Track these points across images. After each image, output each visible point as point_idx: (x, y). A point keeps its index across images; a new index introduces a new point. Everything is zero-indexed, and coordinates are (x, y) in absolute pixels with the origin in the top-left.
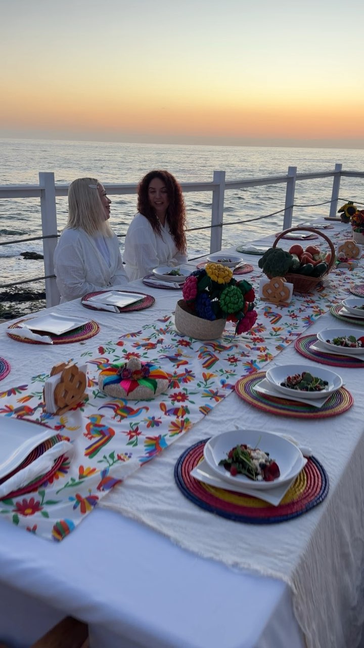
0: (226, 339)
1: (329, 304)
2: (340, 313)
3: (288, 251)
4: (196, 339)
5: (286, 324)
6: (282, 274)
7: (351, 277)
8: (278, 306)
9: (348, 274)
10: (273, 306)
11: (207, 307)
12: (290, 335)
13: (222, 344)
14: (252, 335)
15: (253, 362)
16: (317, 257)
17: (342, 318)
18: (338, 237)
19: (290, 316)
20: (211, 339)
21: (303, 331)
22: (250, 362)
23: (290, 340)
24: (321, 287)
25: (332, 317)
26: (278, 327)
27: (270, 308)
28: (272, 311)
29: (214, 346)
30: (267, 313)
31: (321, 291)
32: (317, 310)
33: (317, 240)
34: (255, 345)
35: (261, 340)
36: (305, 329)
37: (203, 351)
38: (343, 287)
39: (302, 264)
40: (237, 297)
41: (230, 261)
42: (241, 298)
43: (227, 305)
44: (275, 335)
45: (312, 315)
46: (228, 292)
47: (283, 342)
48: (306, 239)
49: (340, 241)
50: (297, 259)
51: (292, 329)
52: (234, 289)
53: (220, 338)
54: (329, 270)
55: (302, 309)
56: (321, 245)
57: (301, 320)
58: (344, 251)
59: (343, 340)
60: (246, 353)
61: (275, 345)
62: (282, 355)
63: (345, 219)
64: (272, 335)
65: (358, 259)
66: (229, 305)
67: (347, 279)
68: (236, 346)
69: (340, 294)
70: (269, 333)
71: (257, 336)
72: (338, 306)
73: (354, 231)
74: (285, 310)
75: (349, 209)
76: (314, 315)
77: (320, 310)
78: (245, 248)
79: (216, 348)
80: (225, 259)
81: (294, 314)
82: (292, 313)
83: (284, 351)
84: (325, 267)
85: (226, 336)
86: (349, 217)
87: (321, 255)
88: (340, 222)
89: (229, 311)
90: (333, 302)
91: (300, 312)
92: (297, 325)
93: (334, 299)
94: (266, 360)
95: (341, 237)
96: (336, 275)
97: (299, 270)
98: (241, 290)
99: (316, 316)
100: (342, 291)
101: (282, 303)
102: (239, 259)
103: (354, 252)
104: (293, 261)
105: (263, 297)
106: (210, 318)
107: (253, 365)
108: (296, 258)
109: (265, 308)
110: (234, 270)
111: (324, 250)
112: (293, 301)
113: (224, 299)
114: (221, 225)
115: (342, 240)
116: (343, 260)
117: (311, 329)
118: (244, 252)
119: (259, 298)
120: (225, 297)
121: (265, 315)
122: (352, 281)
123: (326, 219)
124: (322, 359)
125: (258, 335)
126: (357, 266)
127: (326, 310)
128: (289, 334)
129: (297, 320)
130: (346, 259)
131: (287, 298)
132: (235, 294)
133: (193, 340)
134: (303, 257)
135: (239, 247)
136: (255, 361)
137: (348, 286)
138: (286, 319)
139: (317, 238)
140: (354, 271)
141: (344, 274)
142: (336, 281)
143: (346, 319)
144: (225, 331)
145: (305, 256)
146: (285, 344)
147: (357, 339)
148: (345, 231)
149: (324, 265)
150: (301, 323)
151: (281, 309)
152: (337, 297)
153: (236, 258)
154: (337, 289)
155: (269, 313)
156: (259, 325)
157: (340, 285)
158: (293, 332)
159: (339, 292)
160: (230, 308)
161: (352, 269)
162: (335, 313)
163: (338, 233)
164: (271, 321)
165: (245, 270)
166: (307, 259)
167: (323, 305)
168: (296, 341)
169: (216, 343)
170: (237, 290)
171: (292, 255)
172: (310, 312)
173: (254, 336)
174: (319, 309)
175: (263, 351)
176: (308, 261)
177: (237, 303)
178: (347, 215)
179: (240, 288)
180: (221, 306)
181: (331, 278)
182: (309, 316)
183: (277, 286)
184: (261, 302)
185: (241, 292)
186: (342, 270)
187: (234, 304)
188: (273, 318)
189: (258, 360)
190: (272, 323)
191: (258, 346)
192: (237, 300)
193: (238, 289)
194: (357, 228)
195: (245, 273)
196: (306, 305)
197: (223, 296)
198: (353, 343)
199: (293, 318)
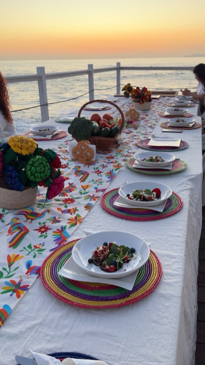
0: (39, 204)
1: (124, 158)
2: (134, 166)
3: (89, 119)
4: (9, 210)
5: (93, 180)
6: (86, 138)
7: (136, 134)
8: (85, 165)
9: (135, 132)
10: (82, 165)
11: (14, 180)
12: (96, 192)
13: (35, 211)
14: (64, 196)
15: (63, 229)
16: (111, 122)
17: (136, 170)
18: (124, 107)
19: (96, 172)
20: (24, 206)
21: (107, 186)
22: (60, 229)
23: (97, 197)
24: (117, 144)
25: (128, 170)
26: (87, 185)
27: (79, 167)
28: (81, 169)
29: (26, 214)
30: (77, 172)
31: (117, 148)
32: (116, 164)
33: (110, 110)
34: (66, 207)
35: (72, 201)
36: (108, 183)
37: (14, 223)
38: (132, 143)
39: (101, 129)
40: (43, 166)
41: (49, 130)
42: (47, 166)
43: (34, 175)
44: (84, 194)
45: (113, 170)
46: (33, 162)
47: (90, 200)
48: (104, 109)
49: (125, 109)
50: (97, 125)
51: (98, 185)
52: (39, 159)
53: (34, 203)
54: (121, 131)
55: (105, 165)
56: (113, 113)
57: (105, 175)
58: (129, 115)
59: (141, 193)
60: (57, 218)
61: (84, 204)
62: (91, 214)
63: (126, 95)
64: (81, 193)
65: (139, 121)
66: (36, 174)
67: (134, 136)
68: (49, 211)
69: (131, 148)
70: (78, 192)
71: (69, 197)
72: (131, 159)
73: (134, 102)
74: (92, 167)
75: (128, 88)
76: (115, 169)
77: (118, 165)
78: (61, 119)
79: (28, 216)
80: (45, 129)
81: (98, 171)
82: (97, 170)
83: (92, 210)
84: (118, 129)
85: (40, 201)
86: (129, 94)
87: (114, 120)
88: (124, 98)
89: (36, 180)
90: (127, 156)
91: (103, 168)
92: (102, 181)
93: (127, 153)
94: (76, 224)
95: (126, 106)
96: (127, 134)
97: (99, 133)
98: (46, 158)
99: (116, 170)
100: (132, 146)
101: (88, 162)
102: (55, 128)
103: (136, 116)
104: (94, 127)
105: (73, 158)
106: (19, 189)
107: (63, 233)
108: (95, 124)
109: (75, 168)
110: (52, 137)
111: (116, 116)
112: (97, 159)
113: (30, 170)
114: (47, 105)
115: (127, 109)
116: (130, 122)
117: (113, 183)
118: (60, 122)
119: (71, 159)
120: (31, 168)
121: (75, 174)
122: (138, 137)
123: (115, 96)
124: (126, 214)
125: (69, 195)
126: (139, 126)
127: (123, 163)
128: (96, 190)
129: (101, 176)
130: (132, 121)
131: (92, 157)
132: (41, 164)
133: (6, 211)
134: (101, 122)
135: (57, 119)
136: (65, 226)
137: (136, 142)
138: (93, 176)
139: (110, 109)
140: (138, 130)
141: (132, 132)
142: (127, 138)
143: (139, 171)
144: (39, 195)
145: (102, 121)
146: (93, 202)
147: (151, 191)
148: (128, 103)
149: (117, 128)
150: (105, 178)
151: (88, 167)
152: (130, 151)
153: (53, 127)
154: (128, 145)
155: (79, 172)
156: (70, 184)
157: (130, 142)
158: (99, 188)
159: (130, 147)
160: (38, 178)
161: (136, 129)
162: (130, 166)
163: (123, 104)
164: (80, 180)
165: (61, 135)
166: (104, 124)
167: (120, 160)
168: (102, 197)
169: (29, 210)
170: (42, 159)
171: (93, 122)
172: (111, 167)
173: (66, 197)
174: (117, 163)
175: (73, 213)
176: (105, 126)
177: (44, 172)
178: (128, 92)
179: (45, 157)
180: (28, 177)
181: (123, 137)
182: (110, 171)
183: (83, 148)
184: (72, 162)
185: (46, 160)
186: (130, 129)
187: (40, 173)
188: (82, 176)
189: (68, 225)
190: (81, 182)
191: (69, 208)
192: (44, 169)
193: (44, 158)
194: (135, 99)
195: (61, 138)
196: (107, 161)
197: (28, 167)
198: (150, 195)
199: (98, 174)
